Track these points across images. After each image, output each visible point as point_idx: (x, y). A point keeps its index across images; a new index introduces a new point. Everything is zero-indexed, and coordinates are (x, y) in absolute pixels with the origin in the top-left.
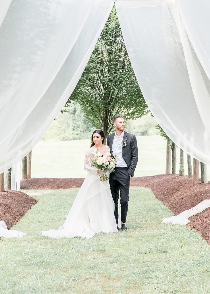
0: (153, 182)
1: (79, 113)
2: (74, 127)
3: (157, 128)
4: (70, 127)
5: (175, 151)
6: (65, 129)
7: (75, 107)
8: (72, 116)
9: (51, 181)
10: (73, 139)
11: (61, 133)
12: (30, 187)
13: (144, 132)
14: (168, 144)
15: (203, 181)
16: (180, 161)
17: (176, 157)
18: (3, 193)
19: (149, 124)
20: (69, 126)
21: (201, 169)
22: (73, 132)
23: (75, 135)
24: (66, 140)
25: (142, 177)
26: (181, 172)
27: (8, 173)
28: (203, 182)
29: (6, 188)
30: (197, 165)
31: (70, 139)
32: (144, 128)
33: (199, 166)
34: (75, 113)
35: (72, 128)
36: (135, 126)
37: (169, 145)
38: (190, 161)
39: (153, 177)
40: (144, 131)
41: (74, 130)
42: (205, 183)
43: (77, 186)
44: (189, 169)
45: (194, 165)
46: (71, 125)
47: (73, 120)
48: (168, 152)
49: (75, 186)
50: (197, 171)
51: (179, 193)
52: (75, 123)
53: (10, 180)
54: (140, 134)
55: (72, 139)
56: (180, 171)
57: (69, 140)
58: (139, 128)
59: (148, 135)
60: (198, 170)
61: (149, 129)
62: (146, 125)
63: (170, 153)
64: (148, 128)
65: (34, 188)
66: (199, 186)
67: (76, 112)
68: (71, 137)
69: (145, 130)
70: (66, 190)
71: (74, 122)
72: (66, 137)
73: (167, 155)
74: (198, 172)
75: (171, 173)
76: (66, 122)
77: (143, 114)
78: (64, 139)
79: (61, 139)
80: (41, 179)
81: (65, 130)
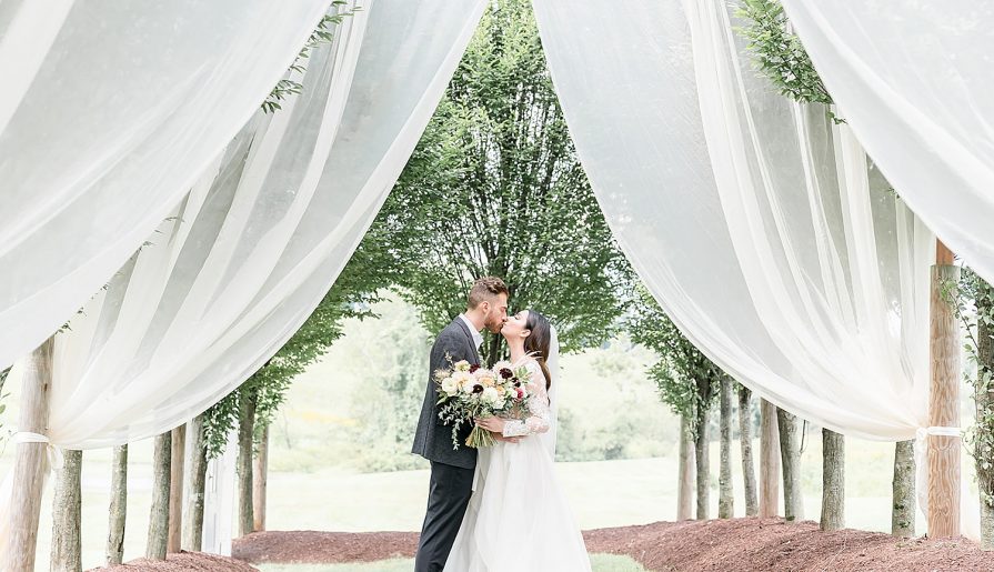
0: (639, 542)
1: (415, 390)
2: (402, 431)
3: (649, 378)
4: (387, 433)
5: (705, 449)
6: (373, 437)
7: (404, 370)
8: (393, 397)
9: (326, 539)
10: (398, 469)
11: (359, 451)
12: (263, 558)
13: (612, 450)
14: (683, 427)
15: (791, 515)
16: (722, 472)
17: (707, 467)
18: (177, 555)
19: (629, 425)
20: (386, 429)
21: (785, 477)
22: (397, 445)
23: (404, 457)
24: (376, 470)
25: (604, 530)
26: (725, 506)
27: (196, 500)
28: (791, 519)
29: (186, 542)
30: (773, 472)
31: (386, 467)
32: (614, 436)
33: (777, 475)
34: (404, 388)
35: (395, 433)
36: (585, 432)
37: (687, 429)
38: (752, 464)
39: (636, 529)
40: (612, 447)
41: (399, 440)
42: (796, 519)
43: (404, 555)
44: (749, 489)
45: (762, 472)
46: (392, 425)
47: (397, 409)
48: (684, 456)
49: (399, 555)
50: (772, 491)
51: (716, 551)
52: (405, 420)
53: (199, 522)
54: (602, 456)
55: (395, 469)
56: (720, 502)
57: (385, 471)
58: (598, 437)
59: (625, 458)
60: (776, 488)
61: (628, 442)
62: (618, 429)
63: (689, 458)
64: (627, 437)
65: (272, 559)
66: (777, 528)
67: (408, 386)
68: (391, 463)
69: (615, 442)
70: (371, 564)
71: (402, 415)
72: (376, 462)
73: (681, 464)
74: (776, 494)
75: (694, 516)
76: (376, 415)
77: (607, 336)
78: (370, 468)
79: (360, 469)
80: (294, 535)
81: (372, 440)
